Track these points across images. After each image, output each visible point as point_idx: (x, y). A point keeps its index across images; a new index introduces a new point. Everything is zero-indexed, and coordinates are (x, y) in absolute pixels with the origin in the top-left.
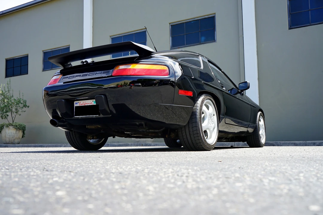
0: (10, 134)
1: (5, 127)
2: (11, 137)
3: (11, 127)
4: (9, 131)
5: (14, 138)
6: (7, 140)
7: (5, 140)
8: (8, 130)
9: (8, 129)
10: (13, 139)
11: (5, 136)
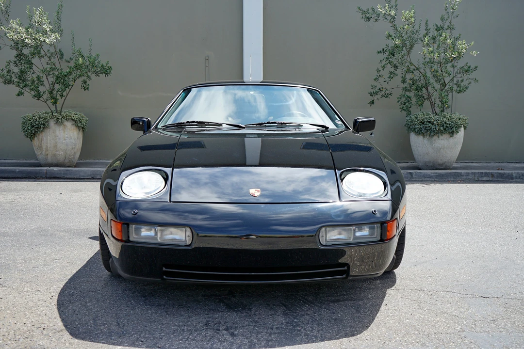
0: (68, 141)
1: (52, 123)
2: (70, 147)
3: (69, 124)
4: (64, 132)
5: (76, 150)
6: (61, 156)
7: (55, 155)
8: (62, 132)
9: (62, 127)
10: (73, 152)
11: (55, 146)
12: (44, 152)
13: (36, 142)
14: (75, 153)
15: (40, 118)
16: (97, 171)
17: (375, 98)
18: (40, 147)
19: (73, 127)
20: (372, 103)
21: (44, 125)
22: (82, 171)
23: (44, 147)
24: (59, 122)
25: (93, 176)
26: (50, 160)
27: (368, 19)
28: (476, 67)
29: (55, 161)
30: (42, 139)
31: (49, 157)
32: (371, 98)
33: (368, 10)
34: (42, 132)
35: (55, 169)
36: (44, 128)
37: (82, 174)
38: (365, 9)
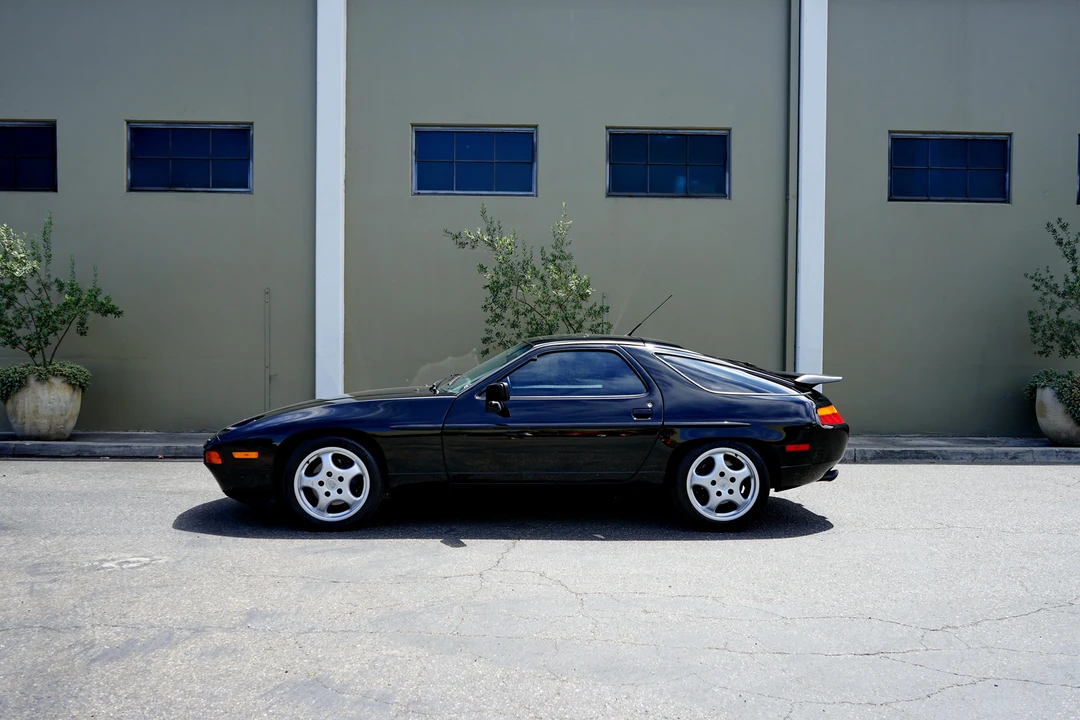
0: (55, 404)
1: (32, 380)
2: (58, 413)
3: (57, 382)
4: (49, 393)
5: (67, 417)
6: (43, 425)
7: (34, 424)
8: (46, 391)
9: (46, 386)
10: (62, 420)
11: (36, 412)
12: (19, 420)
13: (9, 406)
14: (66, 421)
15: (15, 372)
16: (85, 446)
17: (490, 346)
18: (15, 413)
19: (65, 386)
20: (487, 352)
21: (20, 382)
22: (64, 446)
23: (20, 413)
24: (42, 379)
25: (78, 453)
26: (28, 429)
27: (462, 245)
28: (608, 308)
29: (35, 433)
30: (17, 402)
31: (27, 426)
32: (484, 347)
33: (460, 234)
34: (17, 391)
35: (28, 443)
36: (20, 387)
37: (64, 450)
38: (456, 232)
